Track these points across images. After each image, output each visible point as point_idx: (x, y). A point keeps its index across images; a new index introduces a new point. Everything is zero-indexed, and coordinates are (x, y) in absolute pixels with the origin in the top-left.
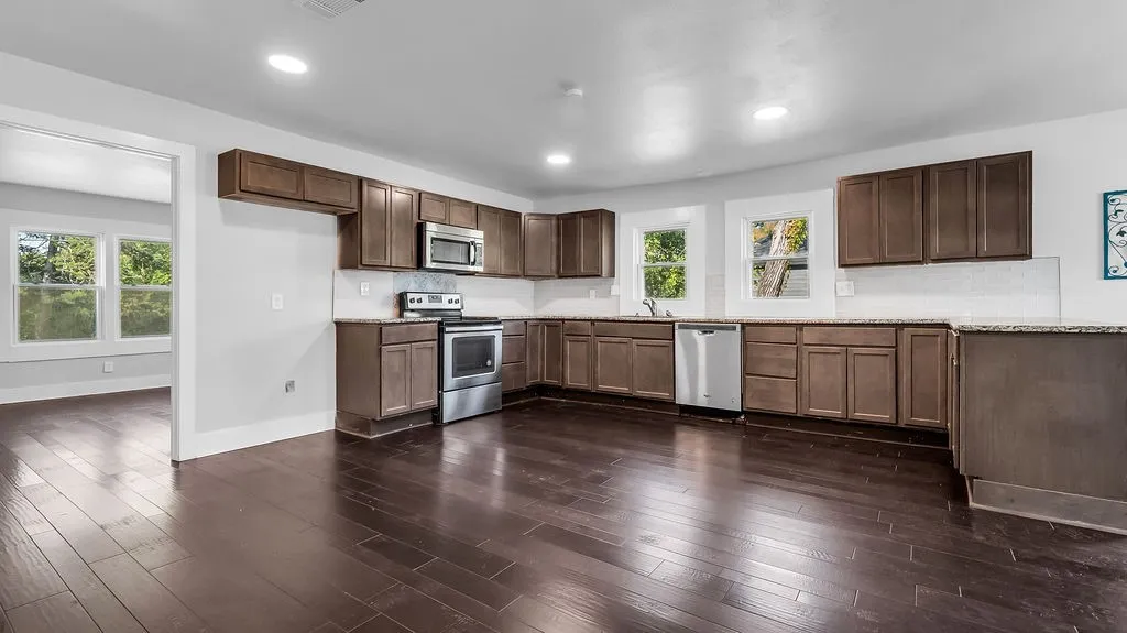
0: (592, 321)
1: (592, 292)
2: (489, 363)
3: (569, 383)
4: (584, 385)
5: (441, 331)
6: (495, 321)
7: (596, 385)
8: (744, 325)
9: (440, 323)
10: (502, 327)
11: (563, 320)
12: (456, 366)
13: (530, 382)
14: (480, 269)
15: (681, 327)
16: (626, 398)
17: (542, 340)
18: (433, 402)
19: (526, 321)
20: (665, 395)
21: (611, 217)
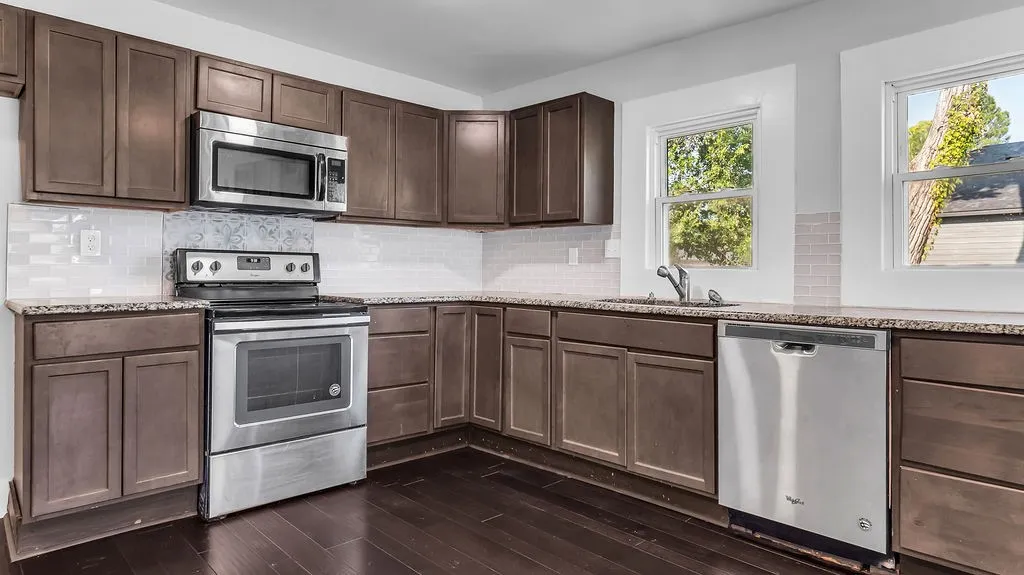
0: (554, 310)
1: (574, 253)
2: (335, 389)
3: (513, 427)
4: (537, 434)
5: (208, 330)
6: (359, 307)
7: (559, 437)
8: (898, 336)
9: (207, 312)
10: (367, 319)
11: (504, 305)
12: (246, 399)
13: (441, 420)
14: (342, 207)
15: (730, 332)
16: (615, 471)
17: (468, 340)
18: (186, 475)
19: (434, 306)
20: (696, 481)
21: (604, 110)
